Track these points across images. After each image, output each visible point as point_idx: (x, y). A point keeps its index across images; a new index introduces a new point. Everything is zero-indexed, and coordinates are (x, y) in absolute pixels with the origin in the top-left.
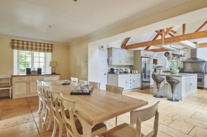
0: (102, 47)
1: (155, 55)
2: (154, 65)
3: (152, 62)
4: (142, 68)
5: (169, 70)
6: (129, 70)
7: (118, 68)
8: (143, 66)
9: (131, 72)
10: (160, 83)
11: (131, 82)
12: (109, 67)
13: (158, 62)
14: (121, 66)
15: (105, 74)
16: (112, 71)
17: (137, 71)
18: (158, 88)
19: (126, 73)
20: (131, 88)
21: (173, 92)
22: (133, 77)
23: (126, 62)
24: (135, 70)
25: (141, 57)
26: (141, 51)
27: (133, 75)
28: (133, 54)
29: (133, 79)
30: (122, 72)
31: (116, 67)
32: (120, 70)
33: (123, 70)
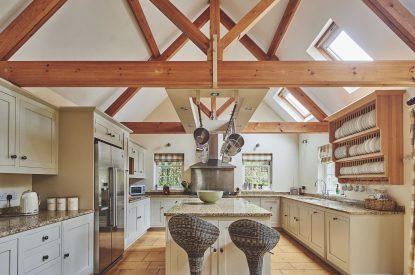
4: (100, 187)
5: (161, 189)
8: (103, 179)
17: (74, 201)
22: (61, 236)
23: (14, 157)
24: (67, 198)
25: (97, 140)
26: (95, 114)
27: (61, 228)
28: (54, 123)
29: (61, 245)
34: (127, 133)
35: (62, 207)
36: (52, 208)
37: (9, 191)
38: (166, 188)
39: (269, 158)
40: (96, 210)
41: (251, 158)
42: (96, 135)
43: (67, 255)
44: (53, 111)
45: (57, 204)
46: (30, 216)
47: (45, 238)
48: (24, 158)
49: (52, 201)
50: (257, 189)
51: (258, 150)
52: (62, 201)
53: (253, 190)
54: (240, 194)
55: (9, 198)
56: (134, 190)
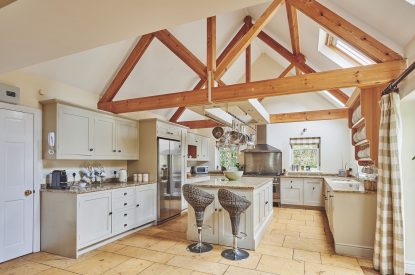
0: (12, 94)
1: (192, 136)
2: (191, 159)
3: (185, 151)
4: (161, 167)
5: (220, 169)
6: (124, 175)
7: (85, 170)
8: (163, 161)
9: (130, 180)
10: (204, 209)
11: (126, 210)
12: (46, 166)
13: (198, 152)
14: (97, 163)
15: (27, 193)
16: (58, 182)
17: (146, 176)
18: (199, 223)
20: (127, 228)
21: (234, 232)
22: (135, 194)
23: (115, 151)
24: (143, 174)
25: (158, 138)
26: (158, 123)
27: (135, 190)
28: (137, 129)
29: (135, 199)
30: (99, 179)
31: (81, 166)
32: (93, 175)
33: (103, 174)
34: (185, 130)
36: (135, 179)
37: (115, 169)
38: (224, 169)
39: (317, 141)
40: (158, 182)
41: (299, 142)
42: (158, 135)
43: (138, 206)
44: (135, 122)
45: (138, 177)
46: (122, 182)
47: (125, 194)
48: (119, 151)
49: (136, 175)
50: (305, 171)
51: (305, 135)
52: (140, 175)
53: (300, 171)
54: (286, 175)
55: (115, 173)
56: (199, 170)
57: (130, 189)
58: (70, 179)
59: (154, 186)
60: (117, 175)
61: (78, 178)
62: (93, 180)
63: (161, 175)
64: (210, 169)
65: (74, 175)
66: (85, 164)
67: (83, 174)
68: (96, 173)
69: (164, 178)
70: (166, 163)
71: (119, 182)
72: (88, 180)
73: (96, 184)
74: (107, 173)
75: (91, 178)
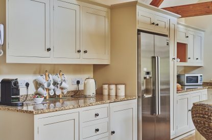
2: (180, 64)
3: (173, 51)
4: (143, 75)
7: (42, 79)
8: (146, 67)
9: (99, 94)
13: (190, 53)
14: (56, 69)
17: (122, 88)
19: (77, 95)
22: (109, 115)
23: (79, 51)
24: (116, 85)
25: (139, 31)
26: (138, 7)
27: (109, 109)
28: (107, 20)
29: (109, 123)
30: (58, 92)
31: (35, 73)
32: (52, 87)
33: (64, 85)
34: (173, 18)
35: (113, 93)
36: (106, 92)
40: (139, 97)
42: (138, 27)
43: (113, 132)
44: (106, 9)
45: (109, 89)
46: (90, 97)
47: (97, 115)
48: (85, 52)
49: (106, 86)
52: (113, 87)
55: (78, 82)
56: (190, 80)
57: (101, 108)
58: (23, 91)
59: (134, 103)
60: (81, 87)
61: (32, 90)
62: (52, 93)
63: (143, 88)
64: (205, 80)
65: (27, 85)
66: (40, 69)
67: (38, 85)
68: (55, 84)
69: (147, 91)
70: (150, 70)
71: (85, 97)
72: (45, 93)
73: (54, 98)
74: (69, 83)
75: (49, 90)
